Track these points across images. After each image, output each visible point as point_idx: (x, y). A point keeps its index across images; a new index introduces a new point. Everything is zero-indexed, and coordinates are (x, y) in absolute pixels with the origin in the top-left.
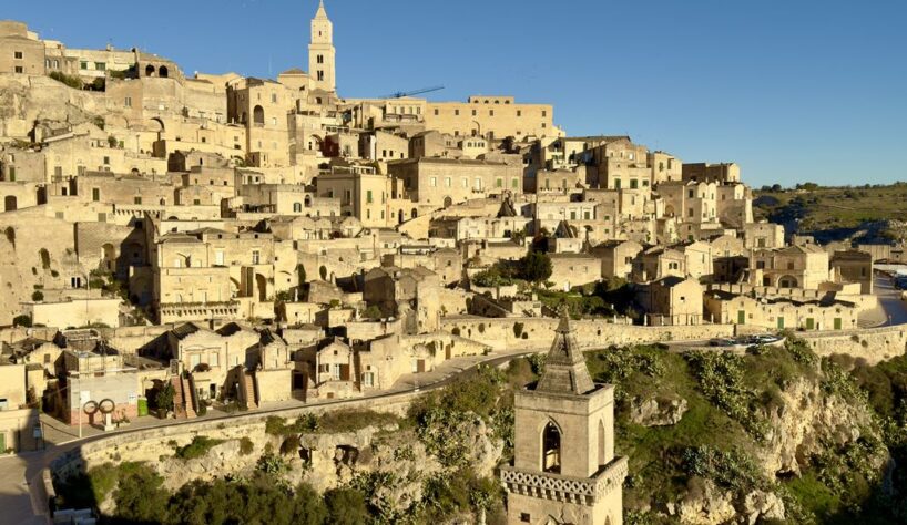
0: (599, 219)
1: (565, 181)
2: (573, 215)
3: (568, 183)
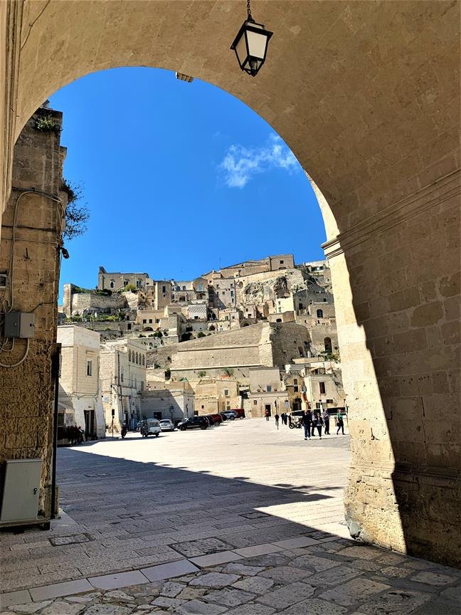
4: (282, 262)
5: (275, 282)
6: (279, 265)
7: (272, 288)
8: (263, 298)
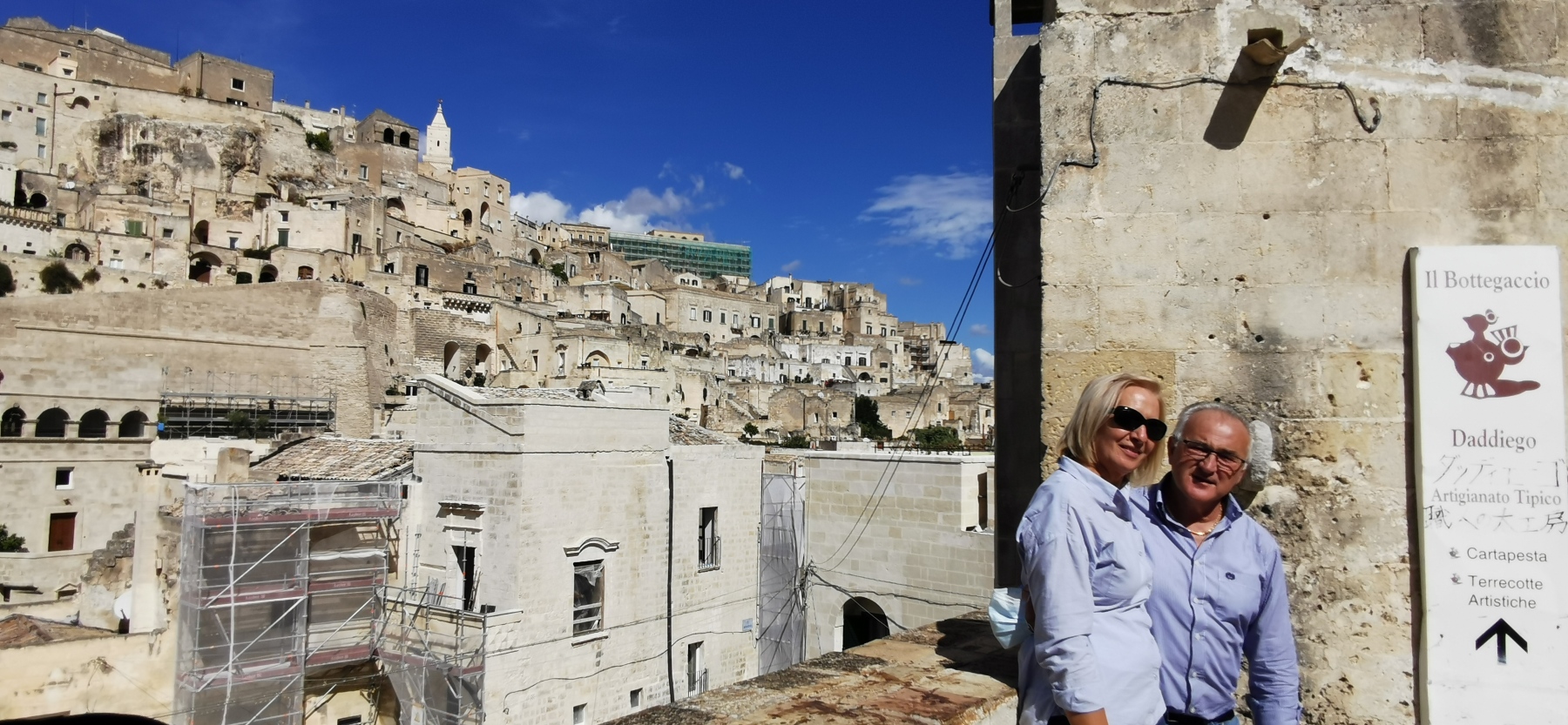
0: (877, 367)
1: (821, 324)
2: (848, 360)
3: (825, 326)
4: (238, 84)
5: (227, 139)
6: (229, 89)
7: (214, 153)
8: (177, 175)
